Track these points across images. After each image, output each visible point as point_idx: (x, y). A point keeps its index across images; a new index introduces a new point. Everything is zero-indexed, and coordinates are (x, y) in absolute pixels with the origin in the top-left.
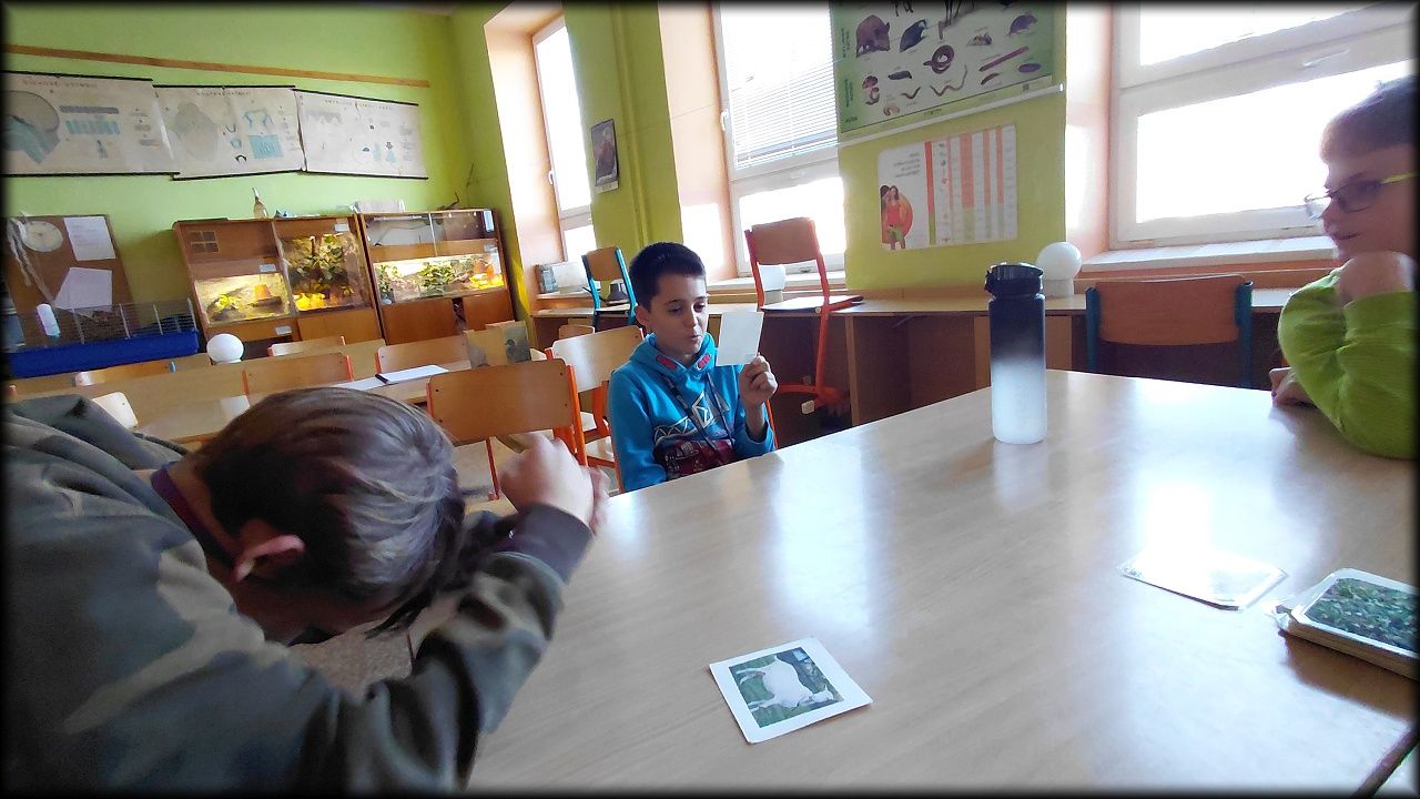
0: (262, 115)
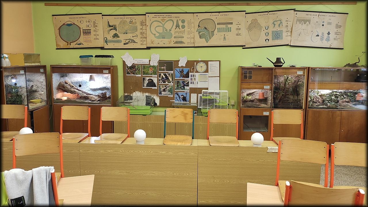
0: (279, 22)
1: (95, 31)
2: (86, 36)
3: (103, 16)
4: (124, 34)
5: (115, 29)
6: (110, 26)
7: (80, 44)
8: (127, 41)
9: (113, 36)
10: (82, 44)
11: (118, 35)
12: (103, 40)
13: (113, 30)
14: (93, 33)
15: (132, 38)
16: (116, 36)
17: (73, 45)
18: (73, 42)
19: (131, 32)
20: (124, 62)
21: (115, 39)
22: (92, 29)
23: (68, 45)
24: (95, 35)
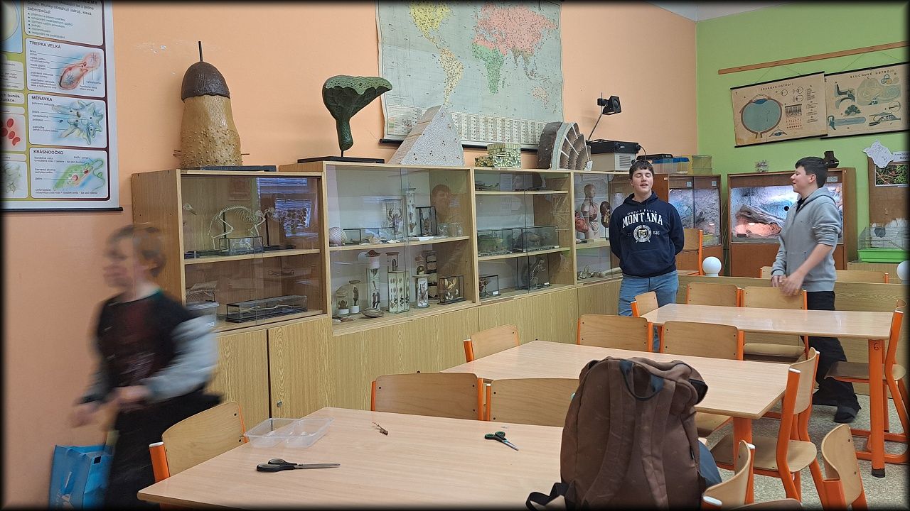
1: (809, 106)
2: (793, 118)
3: (826, 77)
4: (871, 104)
5: (852, 97)
6: (840, 93)
7: (780, 134)
8: (876, 119)
9: (846, 112)
10: (784, 133)
11: (857, 108)
12: (825, 121)
13: (845, 100)
14: (805, 110)
15: (888, 111)
16: (853, 110)
17: (766, 137)
18: (767, 131)
19: (885, 99)
20: (870, 160)
21: (850, 117)
22: (805, 103)
23: (756, 137)
24: (809, 114)
